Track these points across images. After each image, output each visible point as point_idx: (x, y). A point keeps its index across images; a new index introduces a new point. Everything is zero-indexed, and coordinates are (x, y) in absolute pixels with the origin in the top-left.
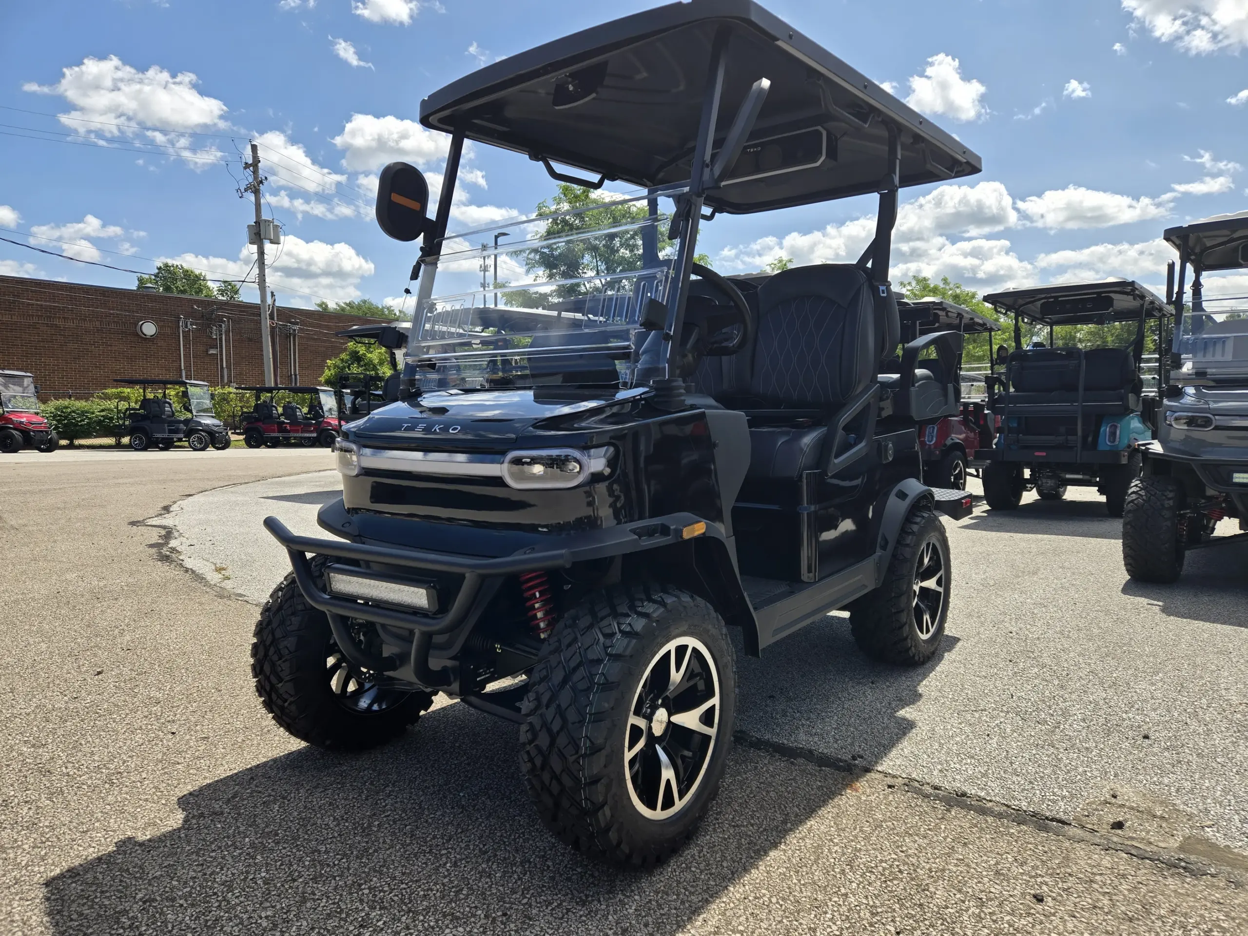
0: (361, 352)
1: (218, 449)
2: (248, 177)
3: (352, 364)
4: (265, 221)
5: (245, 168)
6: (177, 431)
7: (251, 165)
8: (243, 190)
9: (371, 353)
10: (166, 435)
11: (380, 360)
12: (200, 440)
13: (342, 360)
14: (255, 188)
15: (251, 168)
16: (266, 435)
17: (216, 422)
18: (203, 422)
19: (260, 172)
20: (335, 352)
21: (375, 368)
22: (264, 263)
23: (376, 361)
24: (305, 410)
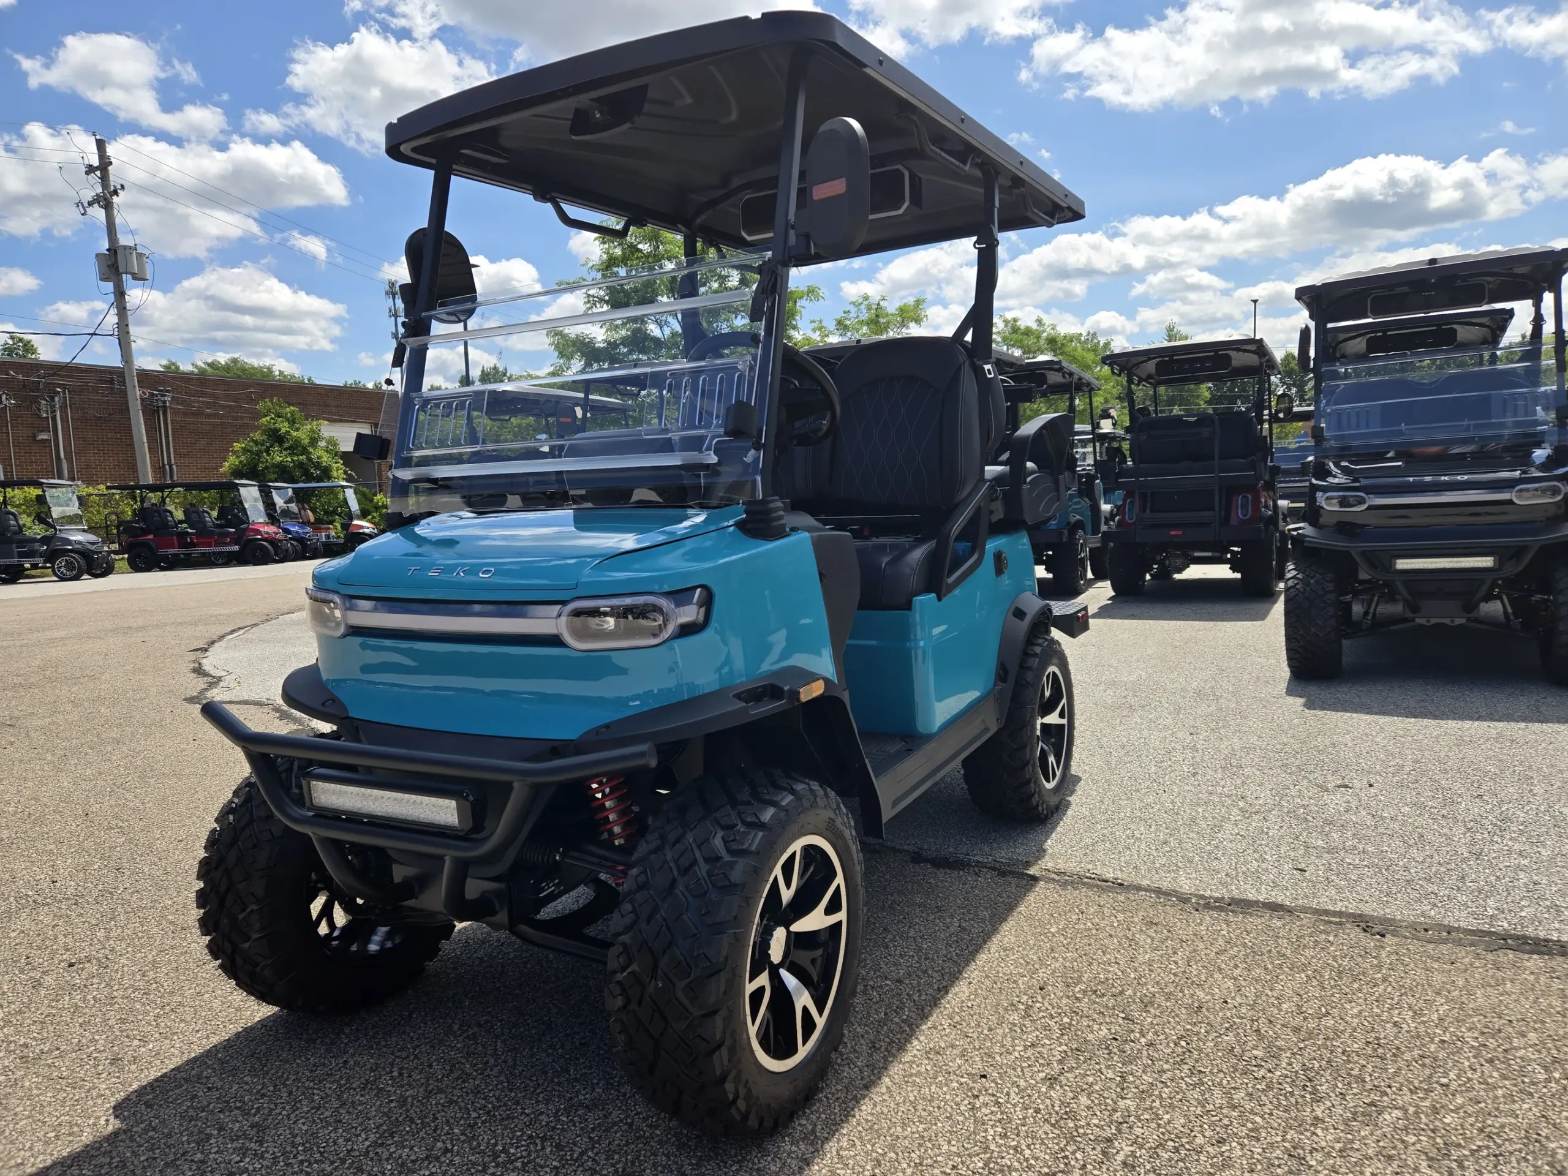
0: (283, 430)
1: (96, 576)
2: (92, 188)
3: (271, 446)
4: (125, 247)
5: (87, 173)
6: (30, 554)
7: (97, 168)
8: (86, 205)
9: (297, 430)
10: (15, 561)
11: (311, 439)
12: (70, 566)
13: (256, 443)
14: (105, 201)
15: (98, 173)
16: (162, 551)
17: (92, 538)
18: (72, 538)
19: (111, 178)
20: (242, 431)
21: (305, 451)
22: (125, 308)
23: (306, 441)
24: (215, 514)
